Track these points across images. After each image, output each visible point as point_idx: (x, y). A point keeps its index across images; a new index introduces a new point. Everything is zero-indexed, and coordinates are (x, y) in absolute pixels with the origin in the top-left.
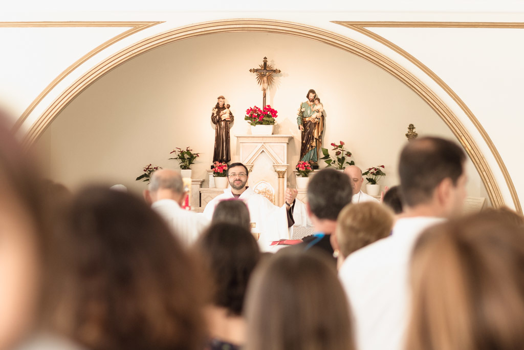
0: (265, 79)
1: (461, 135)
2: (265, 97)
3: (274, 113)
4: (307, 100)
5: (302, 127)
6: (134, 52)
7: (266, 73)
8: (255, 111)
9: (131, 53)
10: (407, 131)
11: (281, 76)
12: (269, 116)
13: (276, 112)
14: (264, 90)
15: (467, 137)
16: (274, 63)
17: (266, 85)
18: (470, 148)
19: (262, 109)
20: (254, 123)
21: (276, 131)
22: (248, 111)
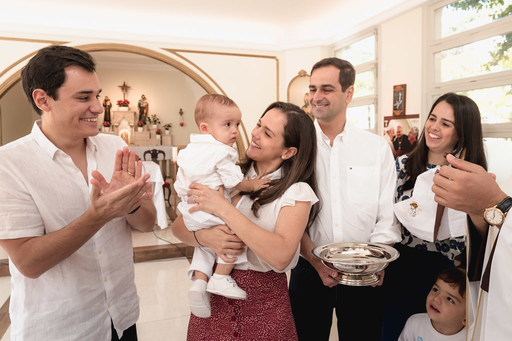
0: (124, 90)
2: (124, 97)
3: (128, 102)
4: (142, 98)
5: (139, 109)
7: (125, 88)
8: (121, 102)
10: (179, 111)
11: (130, 89)
14: (124, 94)
16: (128, 84)
20: (120, 106)
21: (129, 109)
22: (118, 102)
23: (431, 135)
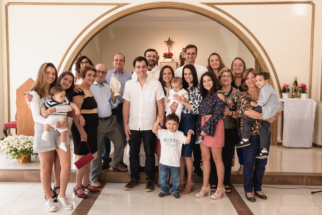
0: (169, 44)
1: (254, 50)
2: (169, 50)
3: (172, 55)
4: (182, 51)
5: (181, 60)
6: (118, 16)
8: (166, 54)
9: (117, 17)
11: (174, 44)
12: (170, 56)
13: (173, 54)
14: (169, 48)
15: (256, 51)
16: (172, 39)
17: (169, 46)
18: (257, 56)
19: (168, 53)
20: (166, 58)
21: (172, 60)
22: (164, 54)
23: (188, 79)
